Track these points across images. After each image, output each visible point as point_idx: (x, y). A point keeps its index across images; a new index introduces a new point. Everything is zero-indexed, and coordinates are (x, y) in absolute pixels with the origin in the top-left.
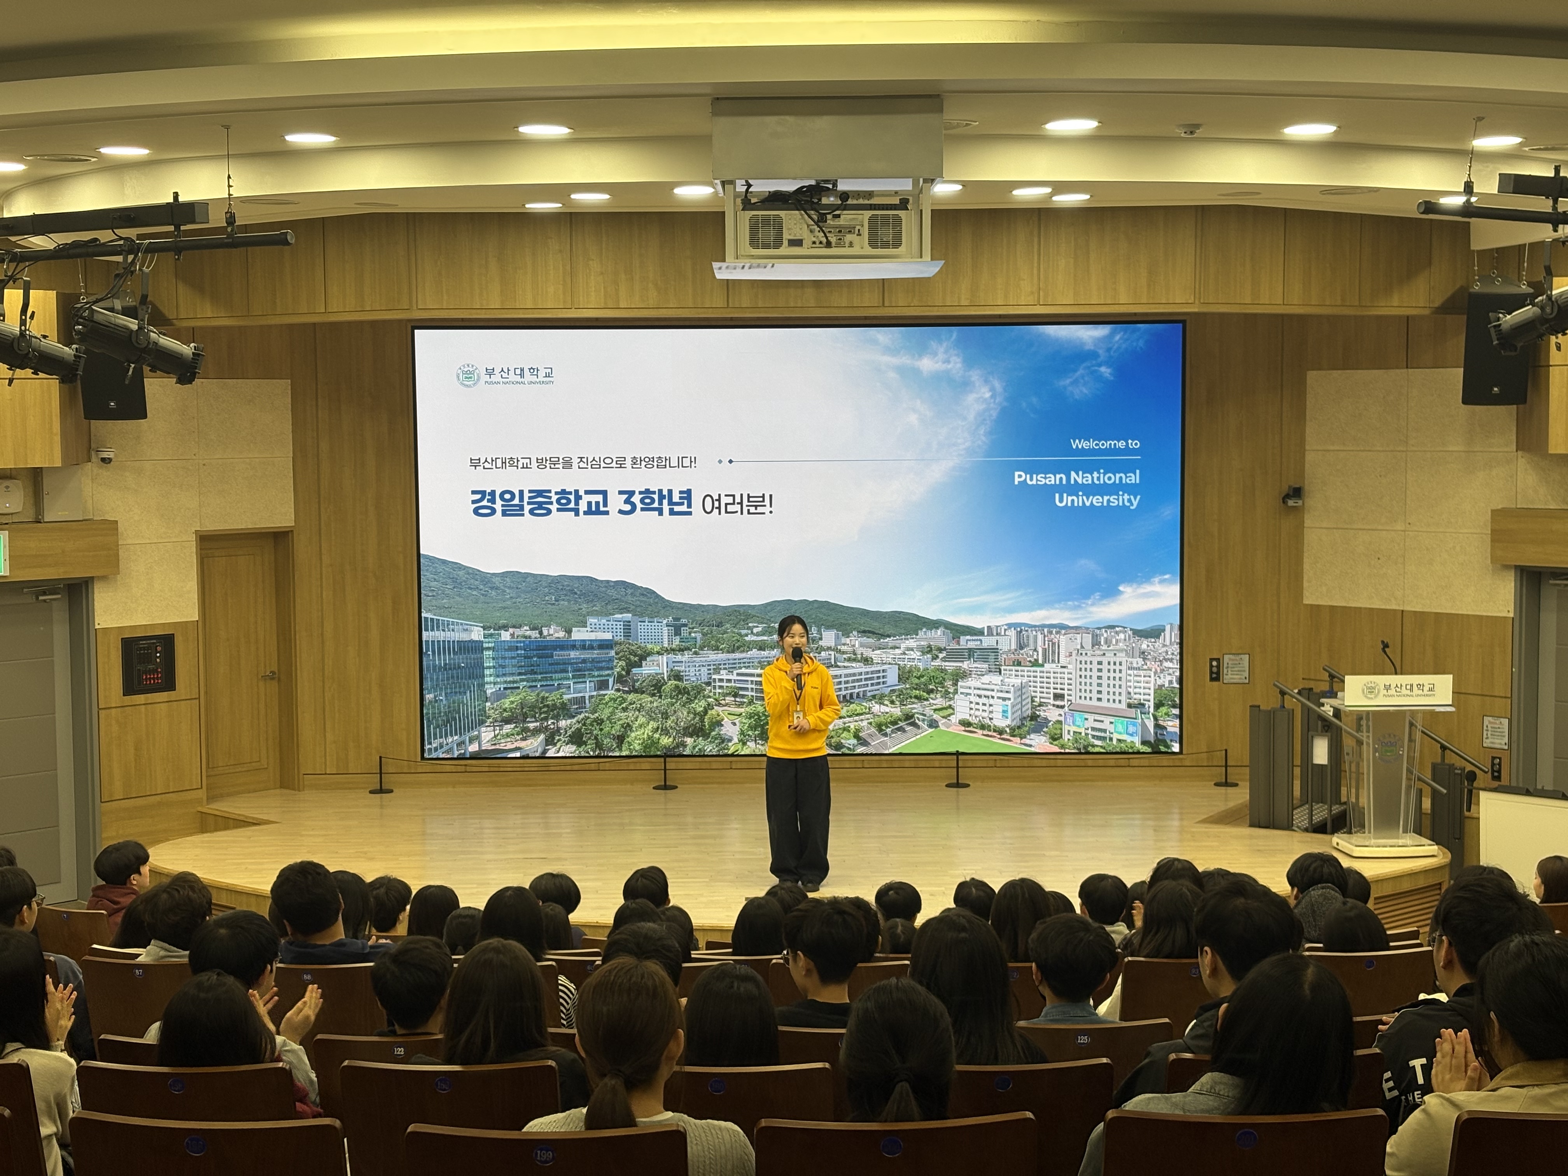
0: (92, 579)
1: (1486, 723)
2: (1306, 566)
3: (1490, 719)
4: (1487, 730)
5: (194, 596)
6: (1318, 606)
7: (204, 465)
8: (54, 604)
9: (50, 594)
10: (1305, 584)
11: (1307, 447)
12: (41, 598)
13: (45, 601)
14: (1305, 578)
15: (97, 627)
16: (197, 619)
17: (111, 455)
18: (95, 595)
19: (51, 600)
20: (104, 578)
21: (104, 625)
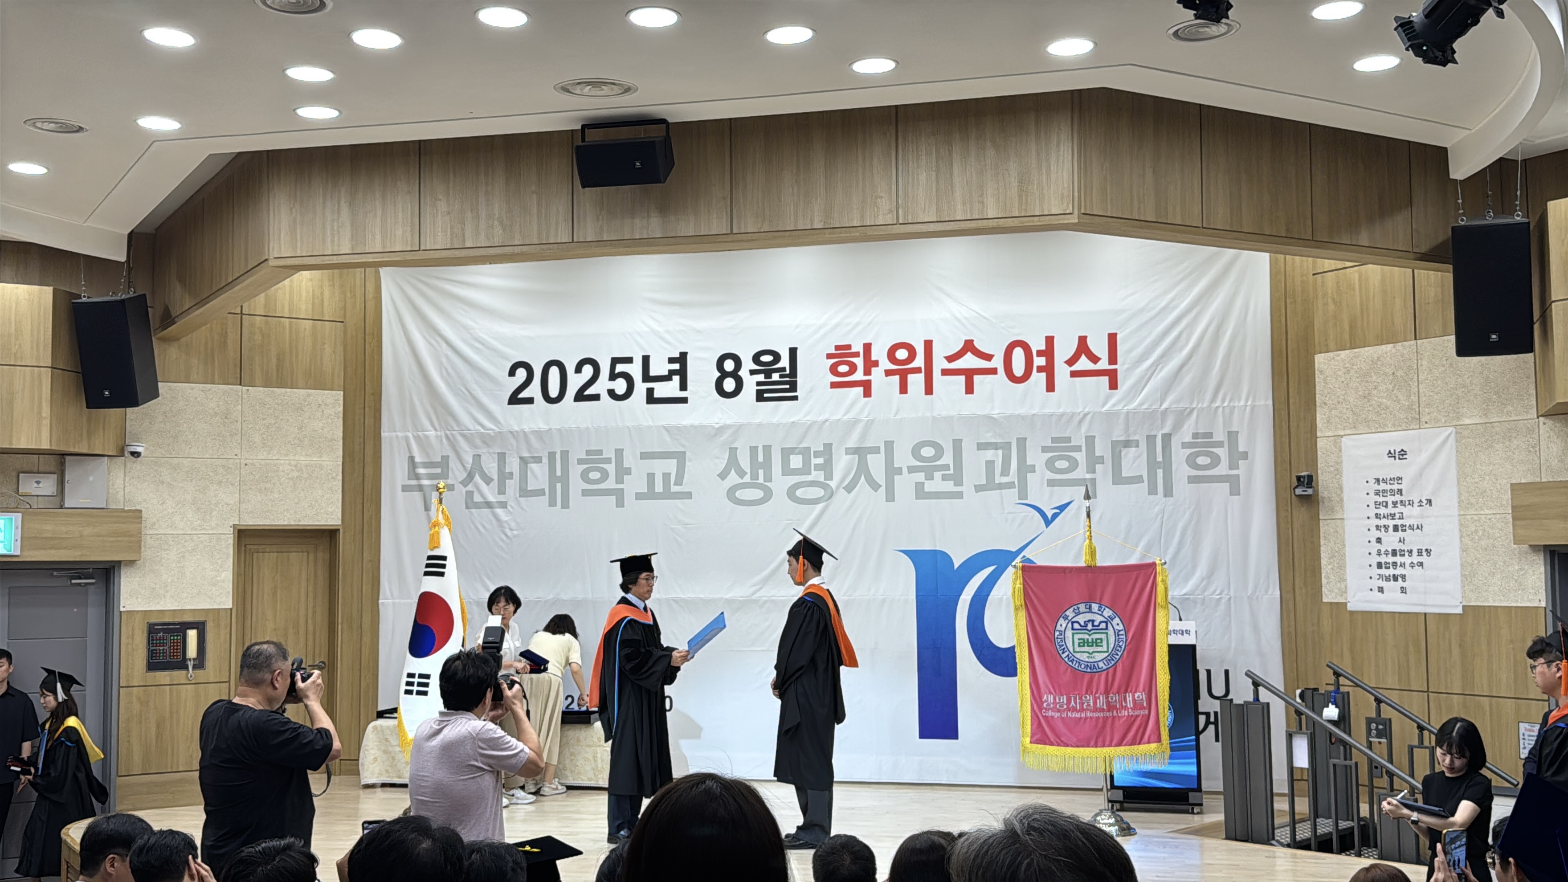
0: (119, 563)
1: (1522, 731)
2: (1324, 562)
3: (1527, 725)
4: (1524, 739)
5: (229, 586)
6: (1337, 604)
7: (246, 465)
8: (91, 589)
9: (85, 578)
10: (1324, 581)
11: (1319, 434)
12: (74, 581)
13: (79, 584)
14: (1323, 575)
15: (122, 609)
16: (231, 606)
17: (139, 449)
18: (122, 580)
19: (87, 584)
20: (131, 563)
21: (128, 608)
